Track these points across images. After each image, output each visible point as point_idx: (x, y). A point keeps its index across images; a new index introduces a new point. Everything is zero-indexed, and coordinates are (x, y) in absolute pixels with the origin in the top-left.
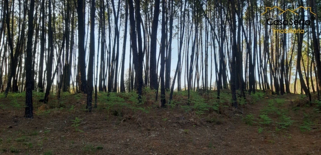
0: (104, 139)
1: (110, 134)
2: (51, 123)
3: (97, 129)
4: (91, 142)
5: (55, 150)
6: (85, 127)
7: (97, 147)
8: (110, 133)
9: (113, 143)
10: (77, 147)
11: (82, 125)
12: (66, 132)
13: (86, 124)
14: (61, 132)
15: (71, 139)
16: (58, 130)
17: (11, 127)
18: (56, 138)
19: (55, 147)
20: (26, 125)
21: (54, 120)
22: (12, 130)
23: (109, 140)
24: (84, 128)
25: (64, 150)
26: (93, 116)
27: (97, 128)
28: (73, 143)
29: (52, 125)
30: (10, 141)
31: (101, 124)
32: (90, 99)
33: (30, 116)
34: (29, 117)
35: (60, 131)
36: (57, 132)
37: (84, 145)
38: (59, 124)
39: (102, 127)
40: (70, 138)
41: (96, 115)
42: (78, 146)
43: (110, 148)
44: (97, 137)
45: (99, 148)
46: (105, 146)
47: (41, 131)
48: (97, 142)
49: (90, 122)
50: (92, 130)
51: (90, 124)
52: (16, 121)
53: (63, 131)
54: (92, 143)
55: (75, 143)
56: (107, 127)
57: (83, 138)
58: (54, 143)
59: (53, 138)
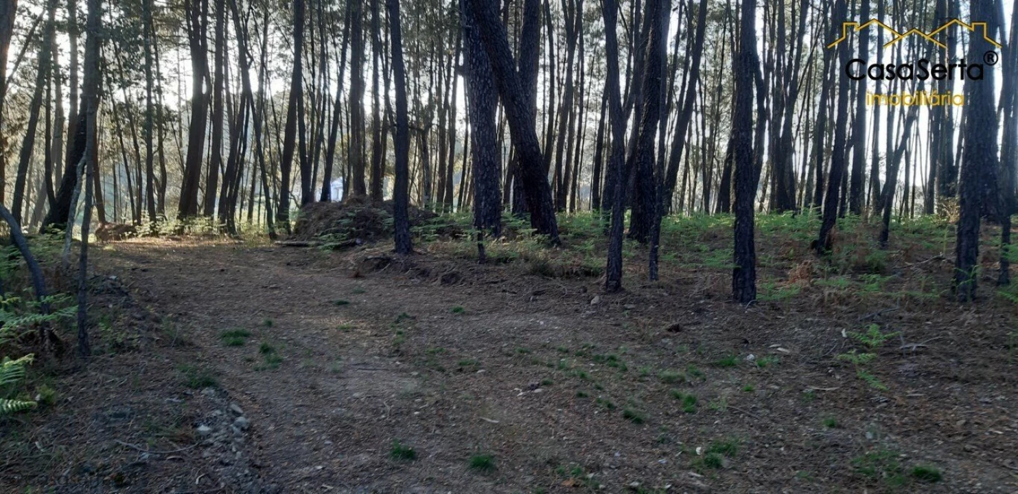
0: (968, 435)
1: (1003, 417)
2: (796, 330)
3: (955, 385)
4: (907, 434)
5: (757, 438)
6: (907, 366)
7: (918, 465)
8: (1003, 412)
9: (997, 463)
10: (837, 445)
11: (902, 354)
12: (830, 375)
13: (917, 353)
14: (814, 370)
15: (835, 407)
16: (808, 363)
17: (676, 329)
18: (784, 391)
19: (763, 428)
20: (722, 328)
21: (807, 321)
22: (674, 338)
23: (985, 448)
24: (901, 369)
25: (788, 447)
26: (961, 325)
27: (956, 379)
28: (832, 426)
29: (797, 340)
30: (645, 376)
31: (981, 362)
32: (967, 252)
33: (746, 297)
34: (742, 301)
35: (814, 366)
36: (800, 367)
37: (869, 445)
38: (819, 336)
39: (983, 378)
40: (832, 400)
41: (973, 321)
42: (842, 444)
43: (972, 485)
44: (939, 417)
45: (921, 475)
46: (955, 467)
47: (751, 356)
48: (927, 441)
49: (936, 347)
50: (933, 384)
51: (936, 355)
52: (699, 311)
53: (824, 367)
54: (907, 440)
55: (839, 427)
56: (1004, 380)
57: (881, 410)
58: (768, 411)
59: (775, 391)
